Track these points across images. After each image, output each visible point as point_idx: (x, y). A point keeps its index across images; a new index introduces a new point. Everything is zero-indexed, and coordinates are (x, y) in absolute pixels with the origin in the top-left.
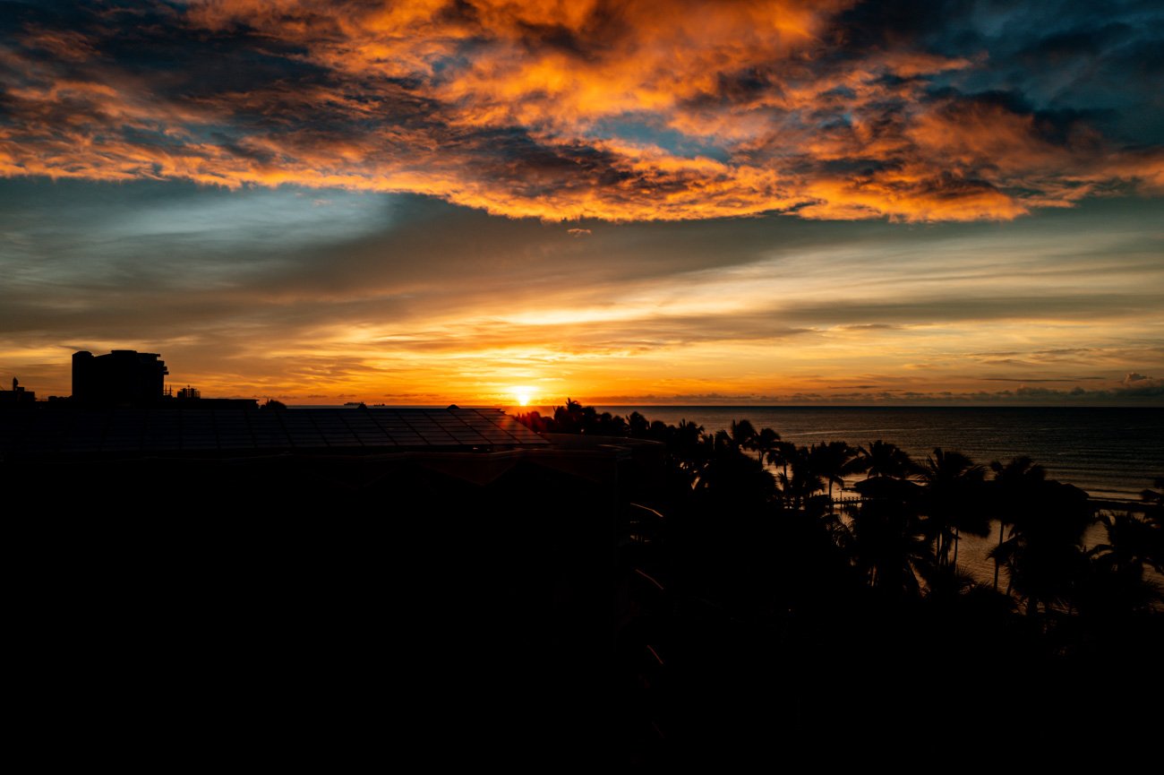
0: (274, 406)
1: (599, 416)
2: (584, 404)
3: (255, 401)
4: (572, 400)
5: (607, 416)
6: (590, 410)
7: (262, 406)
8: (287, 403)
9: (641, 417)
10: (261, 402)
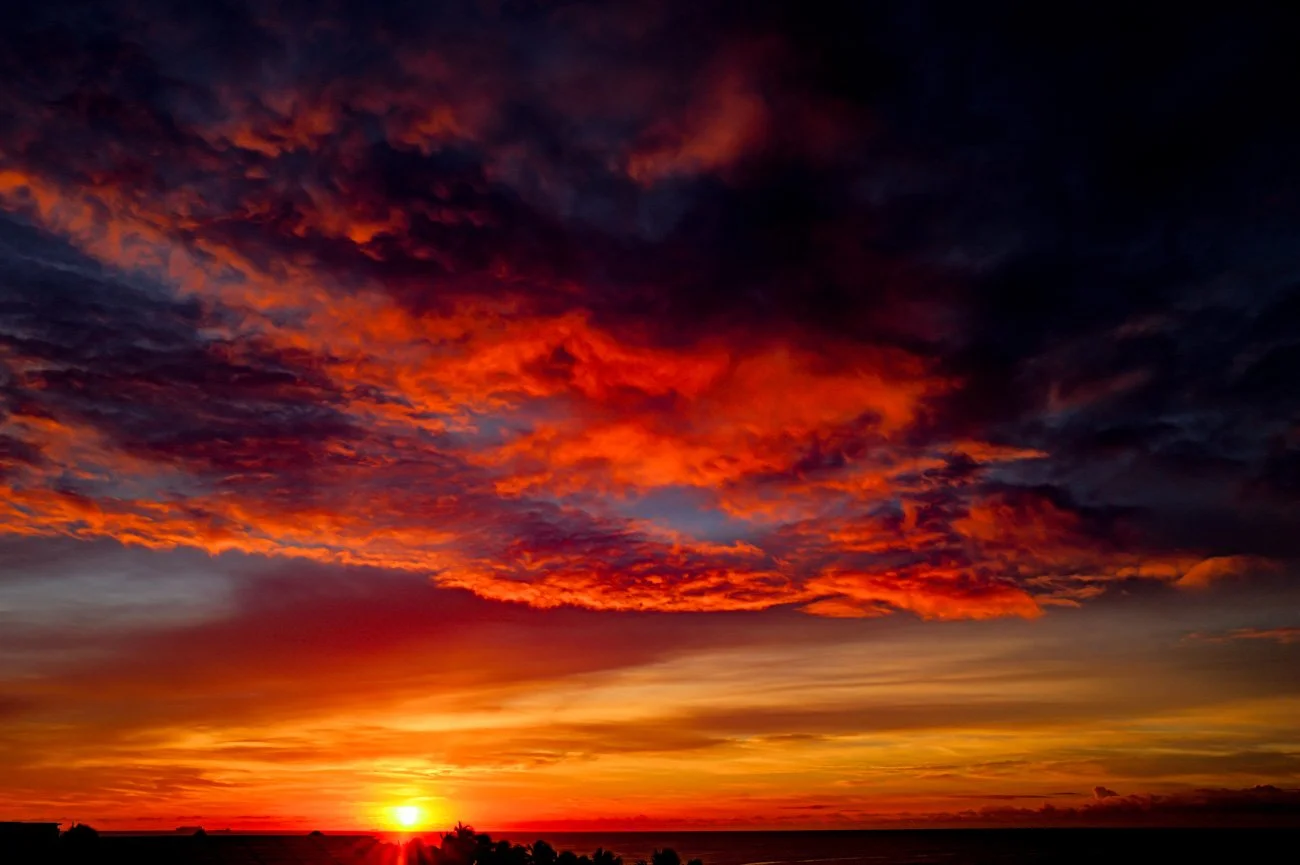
0: (82, 833)
1: (494, 845)
2: (478, 830)
3: (55, 825)
4: (463, 826)
5: (504, 845)
6: (484, 838)
7: (66, 833)
8: (98, 827)
9: (548, 848)
10: (63, 828)
